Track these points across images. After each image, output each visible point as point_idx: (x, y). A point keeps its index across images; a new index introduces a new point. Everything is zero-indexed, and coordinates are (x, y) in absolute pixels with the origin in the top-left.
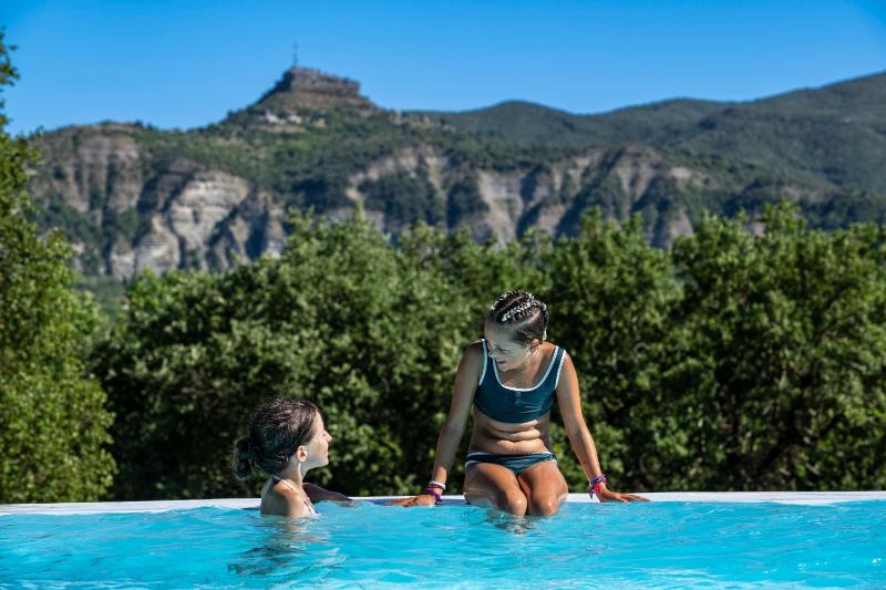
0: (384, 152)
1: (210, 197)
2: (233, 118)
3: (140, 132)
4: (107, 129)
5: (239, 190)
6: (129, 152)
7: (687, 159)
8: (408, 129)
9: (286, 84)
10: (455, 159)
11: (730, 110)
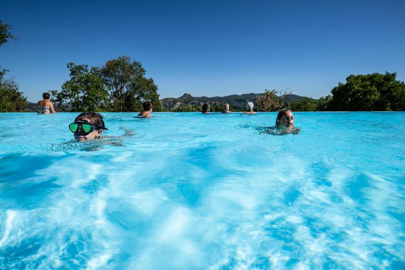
0: (192, 100)
1: (179, 104)
2: (180, 97)
3: (173, 98)
4: (170, 98)
5: (181, 103)
6: (172, 100)
7: (218, 101)
8: (195, 98)
9: (185, 95)
10: (199, 101)
11: (221, 97)
